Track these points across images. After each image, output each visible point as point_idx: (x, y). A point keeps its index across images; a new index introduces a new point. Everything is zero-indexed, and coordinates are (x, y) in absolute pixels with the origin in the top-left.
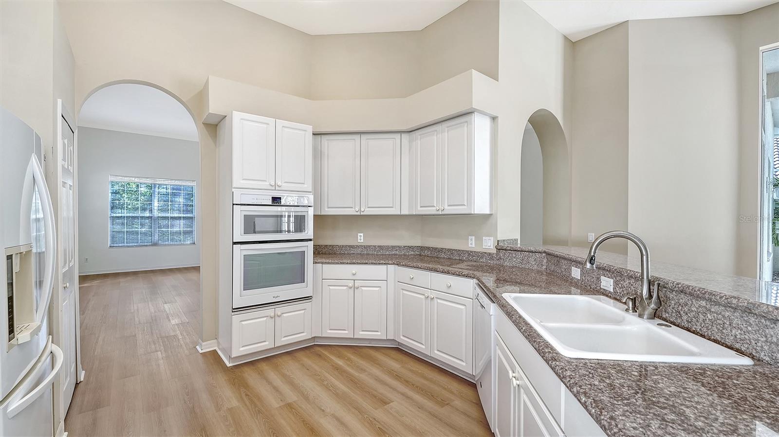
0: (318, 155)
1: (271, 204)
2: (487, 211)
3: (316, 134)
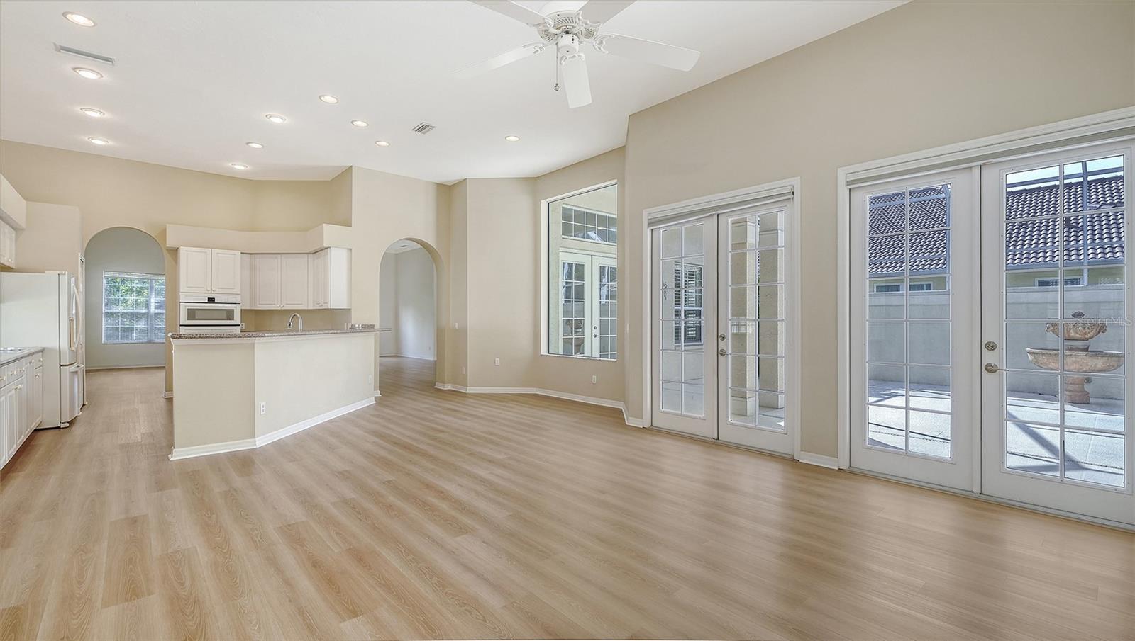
1: (207, 302)
2: (345, 306)
3: (250, 254)
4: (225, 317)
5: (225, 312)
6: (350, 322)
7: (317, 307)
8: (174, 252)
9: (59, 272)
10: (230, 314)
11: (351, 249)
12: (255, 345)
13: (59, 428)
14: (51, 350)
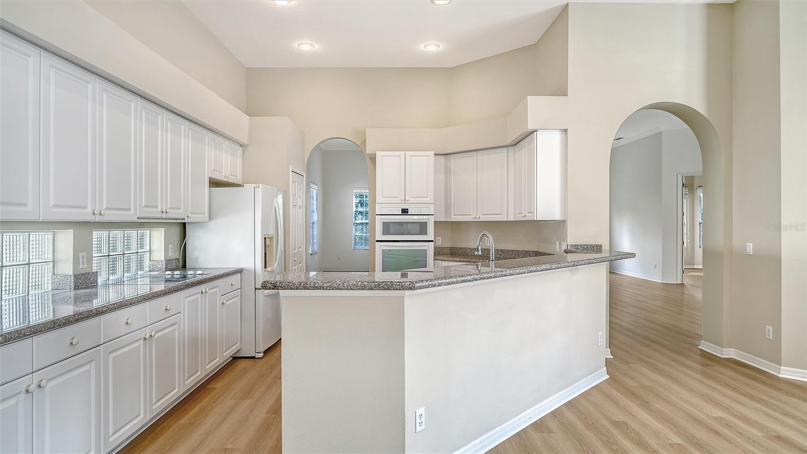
0: (447, 171)
1: (401, 214)
2: (557, 217)
3: (446, 155)
4: (418, 231)
5: (419, 224)
6: (565, 240)
7: (519, 218)
8: (373, 159)
9: (254, 185)
10: (422, 228)
11: (566, 130)
12: (405, 298)
13: (254, 357)
14: (248, 270)
